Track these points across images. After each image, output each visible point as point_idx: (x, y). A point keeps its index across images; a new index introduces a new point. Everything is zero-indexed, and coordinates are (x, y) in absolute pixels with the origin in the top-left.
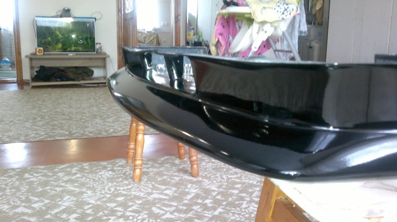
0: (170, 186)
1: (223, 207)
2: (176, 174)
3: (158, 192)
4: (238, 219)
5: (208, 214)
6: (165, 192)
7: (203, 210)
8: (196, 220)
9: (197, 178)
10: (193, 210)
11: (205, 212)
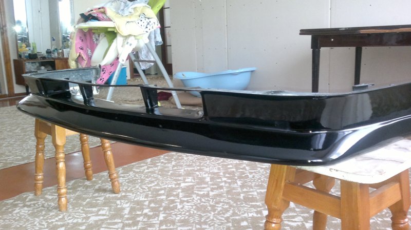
0: (100, 206)
1: (163, 212)
2: (96, 195)
3: (94, 214)
4: (183, 218)
5: (155, 221)
6: (100, 213)
7: (149, 219)
8: (149, 229)
9: (120, 194)
10: (139, 221)
11: (151, 220)
